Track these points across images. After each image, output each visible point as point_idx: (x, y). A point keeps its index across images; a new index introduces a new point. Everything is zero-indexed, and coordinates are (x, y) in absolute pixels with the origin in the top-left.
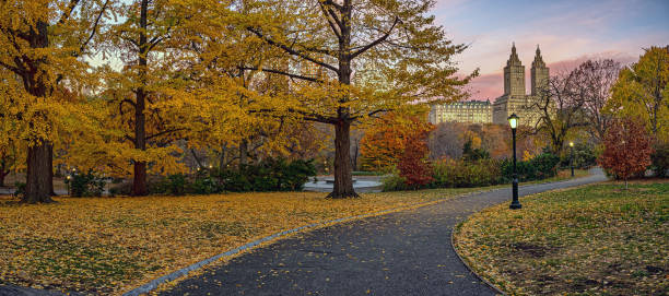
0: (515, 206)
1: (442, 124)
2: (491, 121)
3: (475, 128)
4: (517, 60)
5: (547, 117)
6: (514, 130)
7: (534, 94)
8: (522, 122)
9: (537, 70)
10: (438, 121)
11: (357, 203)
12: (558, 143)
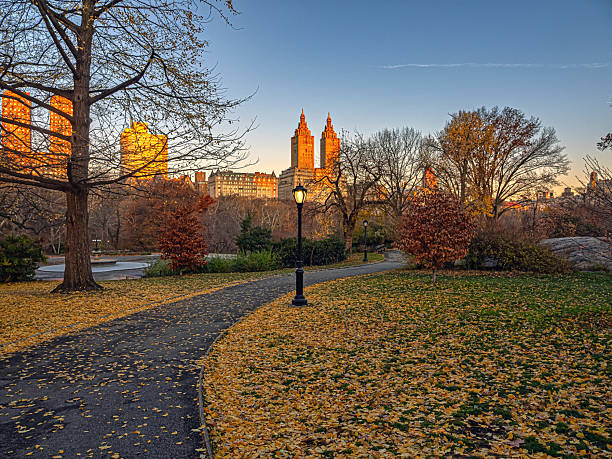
0: (300, 302)
1: (222, 197)
2: (275, 195)
3: (259, 202)
4: (306, 129)
5: (338, 193)
6: (300, 206)
7: (323, 167)
8: (310, 197)
9: (328, 141)
10: (218, 194)
11: (98, 301)
12: (349, 222)
